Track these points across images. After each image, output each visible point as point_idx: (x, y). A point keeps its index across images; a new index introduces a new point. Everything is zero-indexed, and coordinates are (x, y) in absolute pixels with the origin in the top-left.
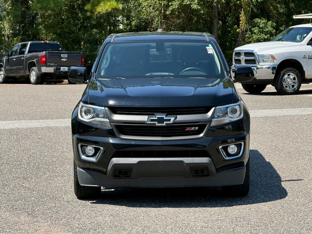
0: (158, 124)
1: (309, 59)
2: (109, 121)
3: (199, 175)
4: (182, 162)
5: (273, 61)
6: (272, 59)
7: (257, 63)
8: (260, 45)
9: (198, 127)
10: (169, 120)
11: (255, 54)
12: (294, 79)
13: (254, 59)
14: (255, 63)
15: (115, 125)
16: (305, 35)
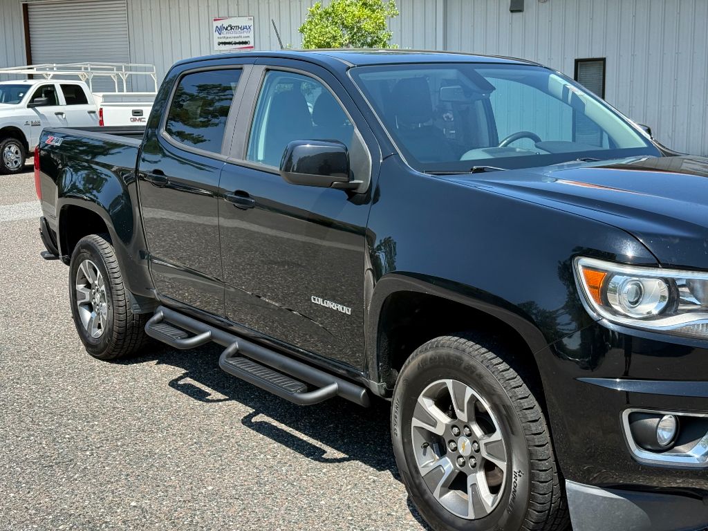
1: (32, 126)
12: (17, 153)
16: (21, 95)
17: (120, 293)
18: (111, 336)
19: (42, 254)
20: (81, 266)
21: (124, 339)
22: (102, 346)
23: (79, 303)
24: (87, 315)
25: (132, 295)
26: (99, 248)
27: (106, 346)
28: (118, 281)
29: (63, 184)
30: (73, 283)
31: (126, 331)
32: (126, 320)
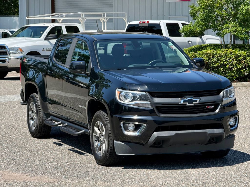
0: (188, 104)
1: (46, 51)
2: (150, 103)
3: (211, 142)
4: (206, 133)
5: (21, 53)
6: (21, 51)
7: (8, 54)
8: (10, 40)
9: (214, 106)
10: (196, 101)
11: (6, 47)
13: (5, 51)
14: (7, 55)
15: (156, 106)
16: (42, 33)
17: (40, 112)
18: (37, 128)
19: (21, 103)
20: (30, 104)
21: (42, 129)
22: (35, 132)
23: (29, 118)
24: (32, 122)
25: (43, 113)
26: (35, 97)
27: (36, 132)
28: (40, 108)
29: (27, 76)
30: (28, 111)
31: (42, 126)
32: (42, 122)
